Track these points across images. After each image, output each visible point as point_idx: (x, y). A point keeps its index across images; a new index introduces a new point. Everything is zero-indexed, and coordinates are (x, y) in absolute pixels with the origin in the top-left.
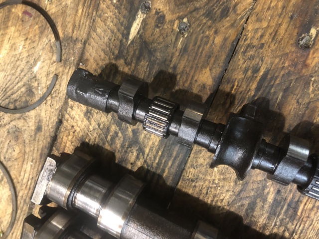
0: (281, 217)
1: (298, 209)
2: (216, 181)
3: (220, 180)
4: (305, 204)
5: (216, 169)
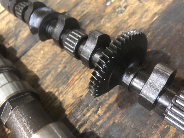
1: (70, 78)
2: (39, 58)
3: (41, 57)
4: (75, 76)
5: (42, 52)
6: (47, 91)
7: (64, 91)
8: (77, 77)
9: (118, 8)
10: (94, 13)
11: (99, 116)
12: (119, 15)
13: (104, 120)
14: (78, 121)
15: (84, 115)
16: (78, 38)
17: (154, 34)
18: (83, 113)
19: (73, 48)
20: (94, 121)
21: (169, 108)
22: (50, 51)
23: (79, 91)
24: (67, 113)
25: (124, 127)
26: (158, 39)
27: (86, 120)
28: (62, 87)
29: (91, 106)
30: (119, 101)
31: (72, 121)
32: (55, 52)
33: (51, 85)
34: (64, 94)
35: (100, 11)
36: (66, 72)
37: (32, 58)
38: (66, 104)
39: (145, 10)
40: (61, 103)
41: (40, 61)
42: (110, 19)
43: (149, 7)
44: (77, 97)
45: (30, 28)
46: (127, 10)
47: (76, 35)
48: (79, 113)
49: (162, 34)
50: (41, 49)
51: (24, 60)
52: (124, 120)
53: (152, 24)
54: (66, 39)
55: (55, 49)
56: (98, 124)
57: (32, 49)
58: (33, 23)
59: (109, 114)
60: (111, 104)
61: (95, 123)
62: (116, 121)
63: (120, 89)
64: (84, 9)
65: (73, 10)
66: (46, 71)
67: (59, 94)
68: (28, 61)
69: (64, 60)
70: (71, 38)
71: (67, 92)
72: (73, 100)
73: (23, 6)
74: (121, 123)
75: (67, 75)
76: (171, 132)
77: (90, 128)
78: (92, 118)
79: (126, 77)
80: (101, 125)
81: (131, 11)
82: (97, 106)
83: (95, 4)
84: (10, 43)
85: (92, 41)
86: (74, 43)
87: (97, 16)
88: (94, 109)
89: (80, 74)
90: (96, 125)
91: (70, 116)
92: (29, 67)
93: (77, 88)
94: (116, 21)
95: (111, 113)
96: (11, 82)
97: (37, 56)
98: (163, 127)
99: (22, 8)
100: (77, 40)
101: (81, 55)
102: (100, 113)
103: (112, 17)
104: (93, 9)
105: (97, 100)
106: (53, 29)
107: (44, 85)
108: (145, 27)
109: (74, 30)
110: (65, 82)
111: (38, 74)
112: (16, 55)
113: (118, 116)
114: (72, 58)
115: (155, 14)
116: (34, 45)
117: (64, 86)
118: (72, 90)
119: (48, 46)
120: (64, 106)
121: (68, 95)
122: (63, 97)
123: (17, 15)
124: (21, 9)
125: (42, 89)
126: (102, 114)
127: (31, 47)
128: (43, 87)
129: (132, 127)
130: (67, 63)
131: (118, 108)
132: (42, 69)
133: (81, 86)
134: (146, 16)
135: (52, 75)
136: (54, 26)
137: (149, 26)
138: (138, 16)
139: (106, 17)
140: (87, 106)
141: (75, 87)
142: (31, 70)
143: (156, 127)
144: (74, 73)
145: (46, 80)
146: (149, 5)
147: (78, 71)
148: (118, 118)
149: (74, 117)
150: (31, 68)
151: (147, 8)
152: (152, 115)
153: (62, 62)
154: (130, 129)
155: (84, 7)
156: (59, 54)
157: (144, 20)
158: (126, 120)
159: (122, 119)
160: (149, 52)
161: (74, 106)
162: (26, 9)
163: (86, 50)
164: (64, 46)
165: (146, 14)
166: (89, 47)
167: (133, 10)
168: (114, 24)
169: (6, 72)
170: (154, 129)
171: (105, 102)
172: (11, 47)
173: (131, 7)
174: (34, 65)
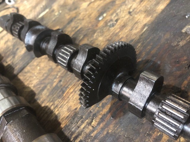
0: (55, 96)
1: (65, 92)
2: (36, 74)
3: (37, 73)
4: (70, 89)
5: (39, 68)
6: (43, 105)
7: (59, 105)
8: (72, 90)
9: (109, 22)
10: (86, 29)
11: (93, 127)
12: (110, 29)
13: (98, 131)
14: (73, 133)
15: (79, 127)
16: (70, 52)
17: (144, 45)
18: (77, 125)
19: (65, 62)
20: (89, 132)
21: (157, 114)
22: (46, 67)
23: (74, 103)
24: (62, 126)
25: (118, 137)
26: (148, 49)
27: (80, 132)
28: (57, 101)
29: (86, 118)
30: (112, 111)
31: (67, 133)
32: (50, 67)
33: (47, 99)
34: (60, 108)
35: (92, 26)
36: (61, 86)
37: (29, 74)
38: (61, 117)
39: (135, 22)
40: (56, 117)
41: (36, 77)
42: (102, 33)
43: (139, 19)
44: (72, 110)
45: (26, 46)
46: (118, 23)
47: (68, 50)
48: (74, 126)
49: (151, 44)
50: (37, 65)
51: (21, 77)
52: (117, 130)
53: (142, 35)
54: (59, 54)
55: (51, 65)
56: (92, 135)
57: (29, 65)
58: (29, 41)
59: (103, 124)
60: (104, 115)
61: (90, 134)
62: (110, 131)
63: (113, 99)
64: (77, 25)
65: (68, 26)
66: (42, 86)
67: (55, 108)
68: (25, 77)
69: (59, 74)
70: (63, 53)
71: (62, 105)
72: (68, 113)
73: (19, 26)
74: (114, 132)
75: (62, 89)
76: (164, 139)
77: (84, 140)
78: (86, 130)
79: (115, 86)
80: (95, 136)
81: (122, 24)
82: (91, 117)
83: (88, 19)
84: (8, 61)
85: (82, 55)
86: (67, 58)
87: (90, 30)
88: (88, 121)
89: (75, 87)
90: (90, 136)
91: (65, 129)
92: (26, 83)
93: (72, 101)
94: (108, 34)
95: (104, 123)
96: (7, 98)
97: (33, 72)
98: (155, 135)
99: (19, 28)
100: (69, 54)
101: (73, 68)
102: (94, 124)
103: (105, 31)
104: (86, 24)
105: (91, 112)
106: (47, 45)
107: (40, 100)
108: (136, 38)
109: (66, 45)
110: (60, 96)
111: (34, 89)
112: (13, 72)
113: (111, 126)
114: (67, 72)
115: (145, 25)
116: (31, 61)
117: (60, 100)
118: (67, 103)
119: (44, 62)
120: (59, 119)
121: (64, 108)
122: (58, 110)
123: (14, 35)
124: (17, 29)
125: (38, 103)
126: (96, 125)
127: (28, 64)
128: (39, 102)
129: (126, 136)
130: (62, 77)
131: (112, 118)
132: (38, 84)
133: (76, 98)
134: (137, 28)
135: (48, 90)
136: (48, 42)
137: (139, 37)
138: (129, 28)
139: (99, 31)
140: (82, 118)
141: (70, 100)
142: (28, 85)
143: (149, 135)
144: (69, 87)
145: (41, 94)
146: (139, 17)
147: (73, 84)
148: (111, 128)
149: (69, 129)
150: (28, 84)
151: (137, 20)
152: (145, 123)
153: (58, 77)
154: (124, 139)
155: (78, 23)
156: (55, 68)
157: (135, 31)
158: (119, 130)
159: (116, 129)
160: (139, 62)
161: (69, 119)
162: (22, 28)
163: (77, 63)
164: (58, 60)
165: (136, 26)
166: (80, 61)
167: (124, 23)
168: (106, 37)
169: (2, 88)
170: (147, 137)
171: (99, 113)
172: (9, 65)
173: (122, 20)
174: (31, 81)
